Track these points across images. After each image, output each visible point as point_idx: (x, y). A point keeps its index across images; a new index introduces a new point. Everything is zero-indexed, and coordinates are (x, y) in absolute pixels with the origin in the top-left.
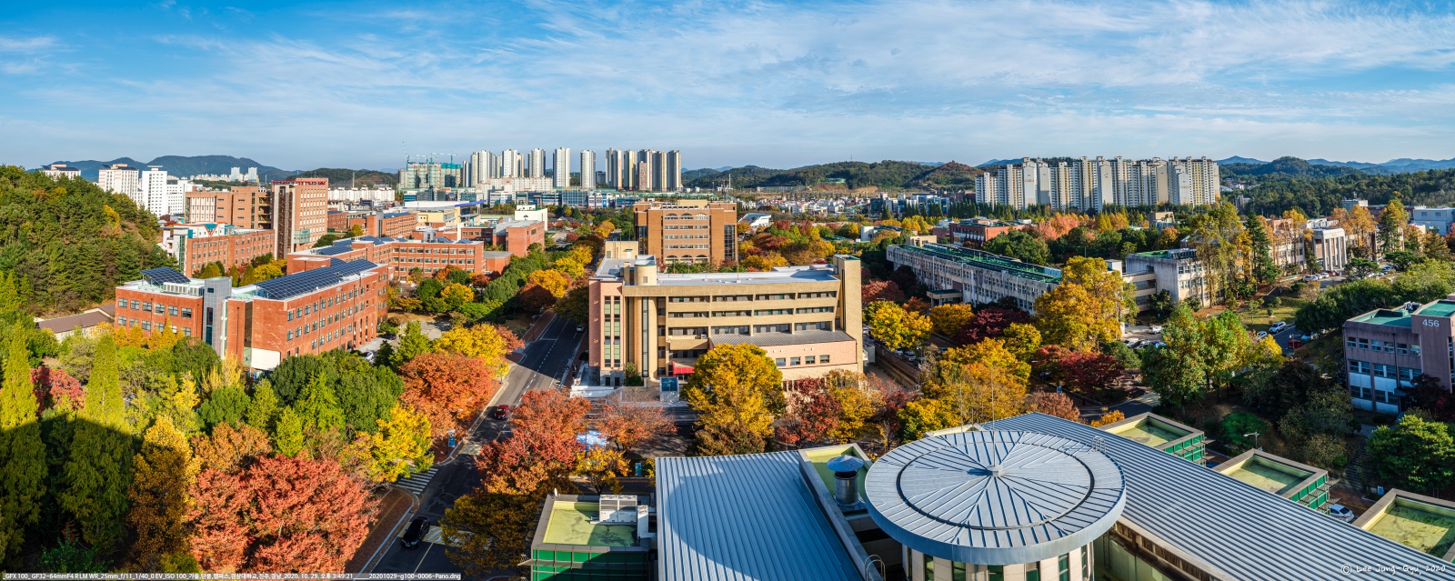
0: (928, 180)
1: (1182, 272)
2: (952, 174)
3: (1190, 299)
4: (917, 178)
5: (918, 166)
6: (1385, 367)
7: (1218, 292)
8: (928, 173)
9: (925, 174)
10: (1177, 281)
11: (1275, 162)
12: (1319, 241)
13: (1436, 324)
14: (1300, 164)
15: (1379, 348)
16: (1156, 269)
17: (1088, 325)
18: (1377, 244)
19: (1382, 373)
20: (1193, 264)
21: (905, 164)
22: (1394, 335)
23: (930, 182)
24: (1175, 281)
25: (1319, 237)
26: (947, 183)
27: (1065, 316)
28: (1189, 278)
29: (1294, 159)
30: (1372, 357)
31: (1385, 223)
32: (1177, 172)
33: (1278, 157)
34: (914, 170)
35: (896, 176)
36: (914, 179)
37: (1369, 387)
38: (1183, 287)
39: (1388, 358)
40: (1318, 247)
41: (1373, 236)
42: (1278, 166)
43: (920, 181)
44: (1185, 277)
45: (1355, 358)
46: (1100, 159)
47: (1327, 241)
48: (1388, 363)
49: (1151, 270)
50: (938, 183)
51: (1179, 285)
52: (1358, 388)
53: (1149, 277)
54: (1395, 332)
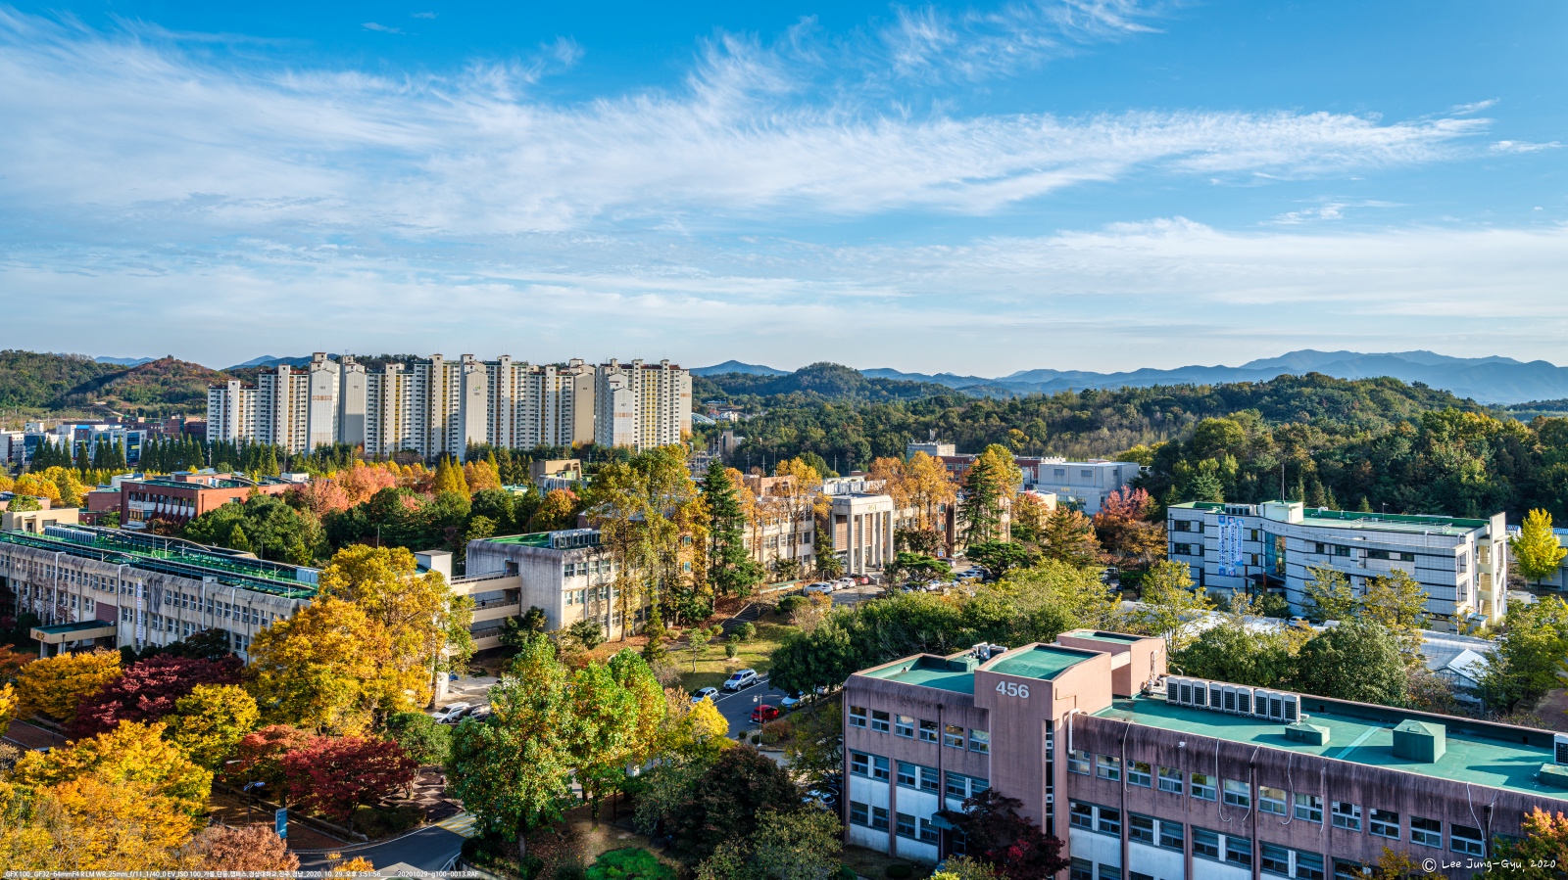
0: (108, 393)
1: (572, 574)
2: (164, 383)
3: (581, 624)
4: (84, 388)
5: (88, 365)
6: (918, 770)
7: (637, 612)
8: (109, 378)
9: (101, 381)
10: (560, 591)
11: (802, 372)
12: (841, 518)
13: (1022, 692)
14: (846, 377)
15: (909, 732)
16: (522, 569)
17: (362, 681)
18: (957, 528)
19: (912, 781)
20: (594, 558)
21: (58, 359)
22: (940, 707)
23: (113, 398)
24: (556, 591)
25: (843, 511)
26: (153, 400)
27: (313, 666)
28: (584, 585)
29: (835, 367)
30: (894, 747)
31: (974, 488)
32: (613, 386)
33: (806, 364)
34: (77, 373)
35: (32, 384)
36: (76, 390)
37: (885, 806)
38: (571, 602)
39: (923, 753)
40: (839, 529)
41: (950, 512)
42: (806, 380)
43: (89, 395)
44: (578, 582)
45: (863, 748)
46: (467, 359)
47: (857, 518)
48: (925, 761)
49: (513, 569)
50: (130, 400)
51: (564, 598)
52: (864, 807)
53: (509, 583)
54: (942, 701)
